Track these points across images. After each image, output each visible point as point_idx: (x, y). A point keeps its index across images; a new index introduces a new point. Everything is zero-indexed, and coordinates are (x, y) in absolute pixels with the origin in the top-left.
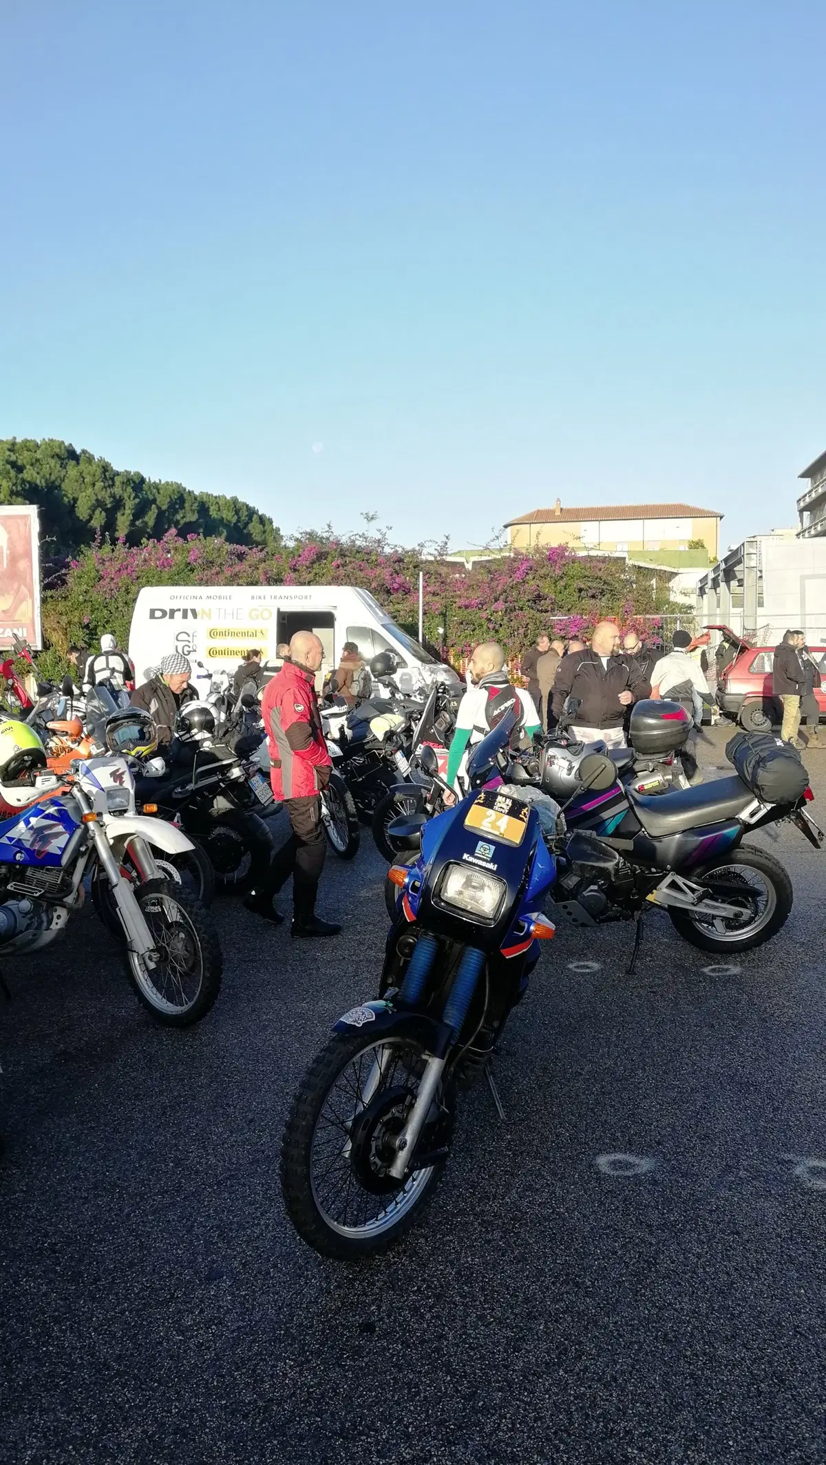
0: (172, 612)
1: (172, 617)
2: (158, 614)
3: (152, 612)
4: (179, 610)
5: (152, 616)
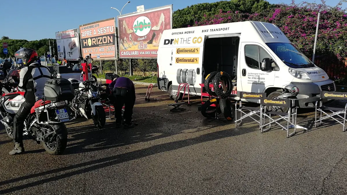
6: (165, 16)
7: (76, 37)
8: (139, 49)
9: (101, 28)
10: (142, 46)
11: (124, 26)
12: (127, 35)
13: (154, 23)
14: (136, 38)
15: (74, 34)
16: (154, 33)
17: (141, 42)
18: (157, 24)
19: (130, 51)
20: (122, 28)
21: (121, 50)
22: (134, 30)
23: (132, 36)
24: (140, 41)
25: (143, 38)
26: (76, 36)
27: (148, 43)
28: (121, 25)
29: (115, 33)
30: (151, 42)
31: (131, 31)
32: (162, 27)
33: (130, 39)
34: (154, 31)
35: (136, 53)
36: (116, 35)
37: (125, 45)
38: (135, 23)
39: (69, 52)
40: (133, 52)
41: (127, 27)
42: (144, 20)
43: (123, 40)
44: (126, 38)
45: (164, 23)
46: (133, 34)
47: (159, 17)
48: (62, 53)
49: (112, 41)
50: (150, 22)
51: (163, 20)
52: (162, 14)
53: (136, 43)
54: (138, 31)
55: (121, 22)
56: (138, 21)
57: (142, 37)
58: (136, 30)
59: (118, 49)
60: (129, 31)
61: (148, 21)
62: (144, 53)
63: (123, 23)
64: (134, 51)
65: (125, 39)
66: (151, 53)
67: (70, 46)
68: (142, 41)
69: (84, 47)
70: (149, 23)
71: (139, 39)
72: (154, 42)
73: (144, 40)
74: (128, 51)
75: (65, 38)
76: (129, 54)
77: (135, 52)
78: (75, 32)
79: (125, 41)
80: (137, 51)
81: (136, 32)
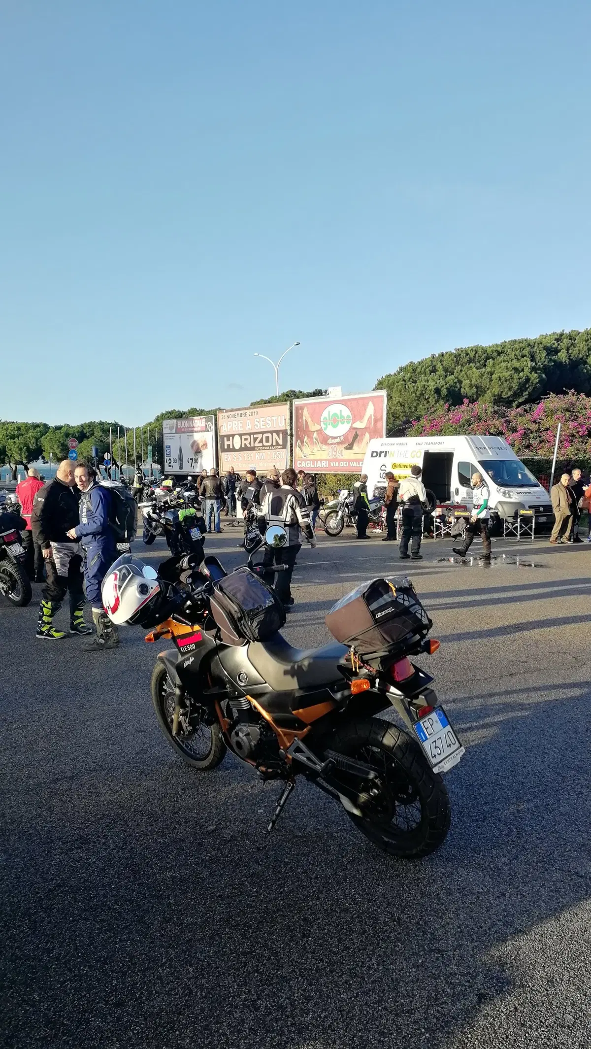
0: (381, 452)
1: (380, 456)
2: (375, 454)
3: (373, 452)
4: (383, 452)
5: (372, 456)
6: (374, 406)
7: (208, 431)
8: (328, 458)
9: (261, 419)
10: (335, 453)
11: (304, 418)
12: (309, 433)
13: (357, 415)
14: (325, 440)
15: (204, 425)
16: (356, 432)
17: (333, 446)
18: (361, 418)
19: (313, 461)
20: (300, 420)
21: (297, 458)
22: (323, 426)
23: (318, 434)
24: (332, 444)
25: (338, 440)
26: (209, 429)
27: (346, 448)
28: (300, 416)
29: (288, 428)
30: (350, 447)
31: (317, 427)
32: (371, 424)
33: (314, 440)
34: (357, 428)
35: (324, 464)
36: (289, 432)
37: (304, 449)
38: (325, 414)
39: (191, 459)
40: (319, 462)
41: (309, 420)
42: (341, 411)
43: (302, 442)
44: (308, 437)
45: (373, 417)
46: (320, 432)
47: (365, 407)
48: (175, 460)
49: (281, 442)
50: (351, 416)
51: (372, 413)
52: (370, 403)
53: (324, 447)
54: (330, 427)
55: (300, 411)
56: (329, 412)
57: (336, 438)
58: (325, 426)
59: (291, 455)
60: (313, 427)
61: (346, 412)
62: (337, 465)
63: (302, 412)
64: (321, 460)
65: (306, 439)
66: (349, 464)
67: (195, 448)
68: (335, 444)
69: (224, 450)
70: (348, 416)
71: (330, 441)
72: (355, 447)
73: (338, 443)
74: (310, 460)
75: (184, 432)
76: (312, 466)
77: (323, 462)
78: (207, 421)
79: (305, 444)
80: (326, 460)
81: (326, 429)
